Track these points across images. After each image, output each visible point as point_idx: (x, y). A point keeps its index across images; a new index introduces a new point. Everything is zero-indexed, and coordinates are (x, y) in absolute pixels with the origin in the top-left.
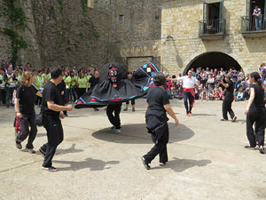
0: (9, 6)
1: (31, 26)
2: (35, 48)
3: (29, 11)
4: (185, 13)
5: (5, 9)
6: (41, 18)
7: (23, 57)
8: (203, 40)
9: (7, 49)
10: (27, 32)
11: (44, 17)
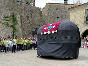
0: (12, 17)
1: (19, 23)
2: (20, 31)
3: (19, 18)
4: (79, 14)
5: (11, 18)
6: (24, 20)
7: (16, 34)
8: (86, 24)
9: (11, 32)
10: (18, 25)
11: (25, 20)
